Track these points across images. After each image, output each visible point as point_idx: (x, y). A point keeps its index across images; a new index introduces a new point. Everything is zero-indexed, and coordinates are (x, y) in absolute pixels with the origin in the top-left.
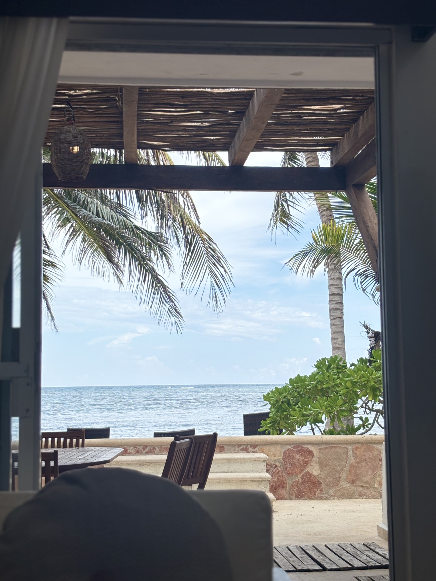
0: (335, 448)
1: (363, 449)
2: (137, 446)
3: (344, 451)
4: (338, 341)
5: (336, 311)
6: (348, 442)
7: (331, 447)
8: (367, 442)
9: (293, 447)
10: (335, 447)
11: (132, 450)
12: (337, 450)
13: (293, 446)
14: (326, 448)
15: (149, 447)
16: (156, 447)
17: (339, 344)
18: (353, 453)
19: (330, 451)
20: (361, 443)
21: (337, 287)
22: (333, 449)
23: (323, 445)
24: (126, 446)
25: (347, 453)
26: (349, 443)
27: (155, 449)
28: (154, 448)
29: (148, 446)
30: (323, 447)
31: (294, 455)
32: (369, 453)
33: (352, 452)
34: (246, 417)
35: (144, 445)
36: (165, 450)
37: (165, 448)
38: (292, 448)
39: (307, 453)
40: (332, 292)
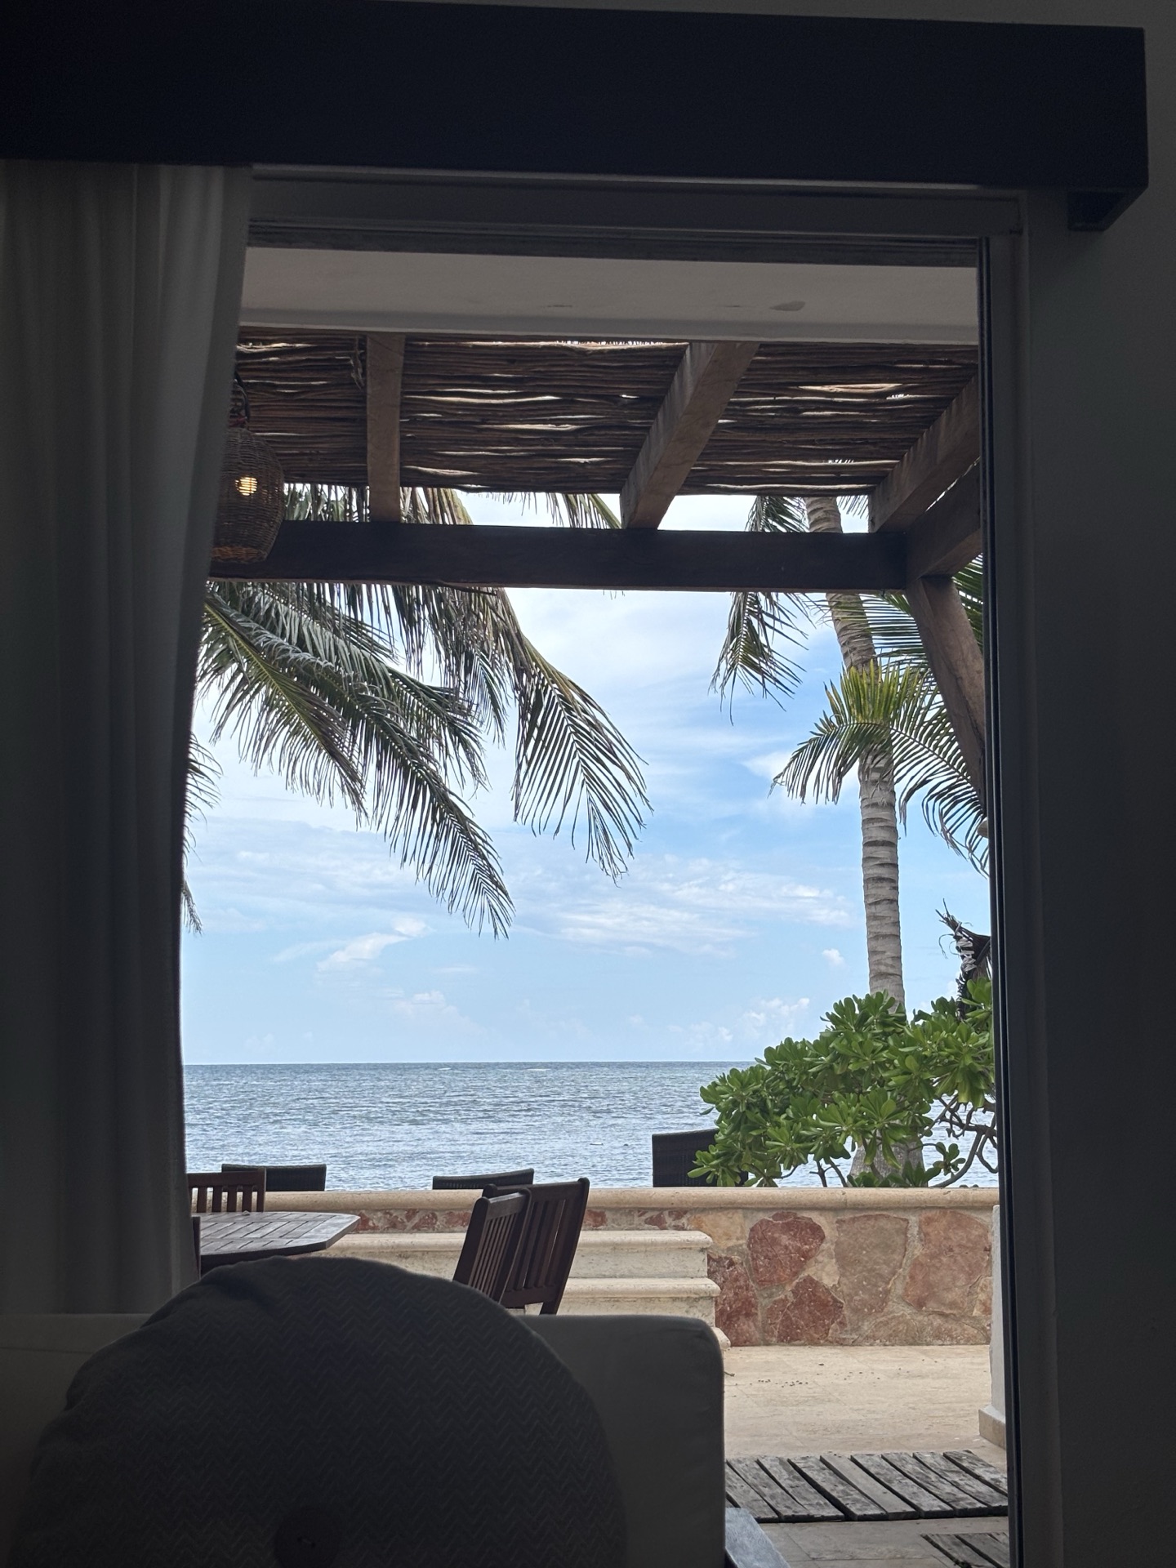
0: (876, 1220)
1: (944, 1222)
2: (392, 1211)
3: (898, 1226)
4: (884, 957)
5: (880, 885)
6: (908, 1206)
7: (865, 1216)
8: (955, 1205)
9: (773, 1217)
10: (876, 1217)
11: (380, 1219)
12: (882, 1224)
13: (775, 1213)
14: (854, 1220)
15: (421, 1212)
16: (437, 1213)
17: (886, 965)
18: (919, 1233)
19: (863, 1226)
20: (940, 1208)
21: (882, 824)
22: (872, 1222)
23: (846, 1211)
24: (366, 1209)
25: (905, 1234)
26: (910, 1208)
27: (436, 1218)
28: (434, 1216)
29: (420, 1209)
30: (848, 1216)
31: (776, 1235)
32: (961, 1233)
33: (917, 1229)
34: (657, 1140)
35: (409, 1208)
36: (460, 1222)
37: (459, 1216)
38: (771, 1219)
39: (808, 1230)
40: (871, 837)
